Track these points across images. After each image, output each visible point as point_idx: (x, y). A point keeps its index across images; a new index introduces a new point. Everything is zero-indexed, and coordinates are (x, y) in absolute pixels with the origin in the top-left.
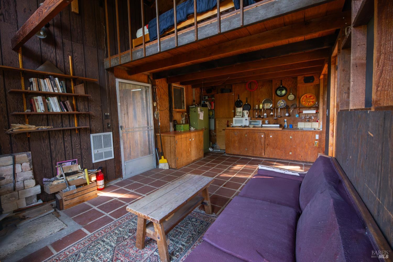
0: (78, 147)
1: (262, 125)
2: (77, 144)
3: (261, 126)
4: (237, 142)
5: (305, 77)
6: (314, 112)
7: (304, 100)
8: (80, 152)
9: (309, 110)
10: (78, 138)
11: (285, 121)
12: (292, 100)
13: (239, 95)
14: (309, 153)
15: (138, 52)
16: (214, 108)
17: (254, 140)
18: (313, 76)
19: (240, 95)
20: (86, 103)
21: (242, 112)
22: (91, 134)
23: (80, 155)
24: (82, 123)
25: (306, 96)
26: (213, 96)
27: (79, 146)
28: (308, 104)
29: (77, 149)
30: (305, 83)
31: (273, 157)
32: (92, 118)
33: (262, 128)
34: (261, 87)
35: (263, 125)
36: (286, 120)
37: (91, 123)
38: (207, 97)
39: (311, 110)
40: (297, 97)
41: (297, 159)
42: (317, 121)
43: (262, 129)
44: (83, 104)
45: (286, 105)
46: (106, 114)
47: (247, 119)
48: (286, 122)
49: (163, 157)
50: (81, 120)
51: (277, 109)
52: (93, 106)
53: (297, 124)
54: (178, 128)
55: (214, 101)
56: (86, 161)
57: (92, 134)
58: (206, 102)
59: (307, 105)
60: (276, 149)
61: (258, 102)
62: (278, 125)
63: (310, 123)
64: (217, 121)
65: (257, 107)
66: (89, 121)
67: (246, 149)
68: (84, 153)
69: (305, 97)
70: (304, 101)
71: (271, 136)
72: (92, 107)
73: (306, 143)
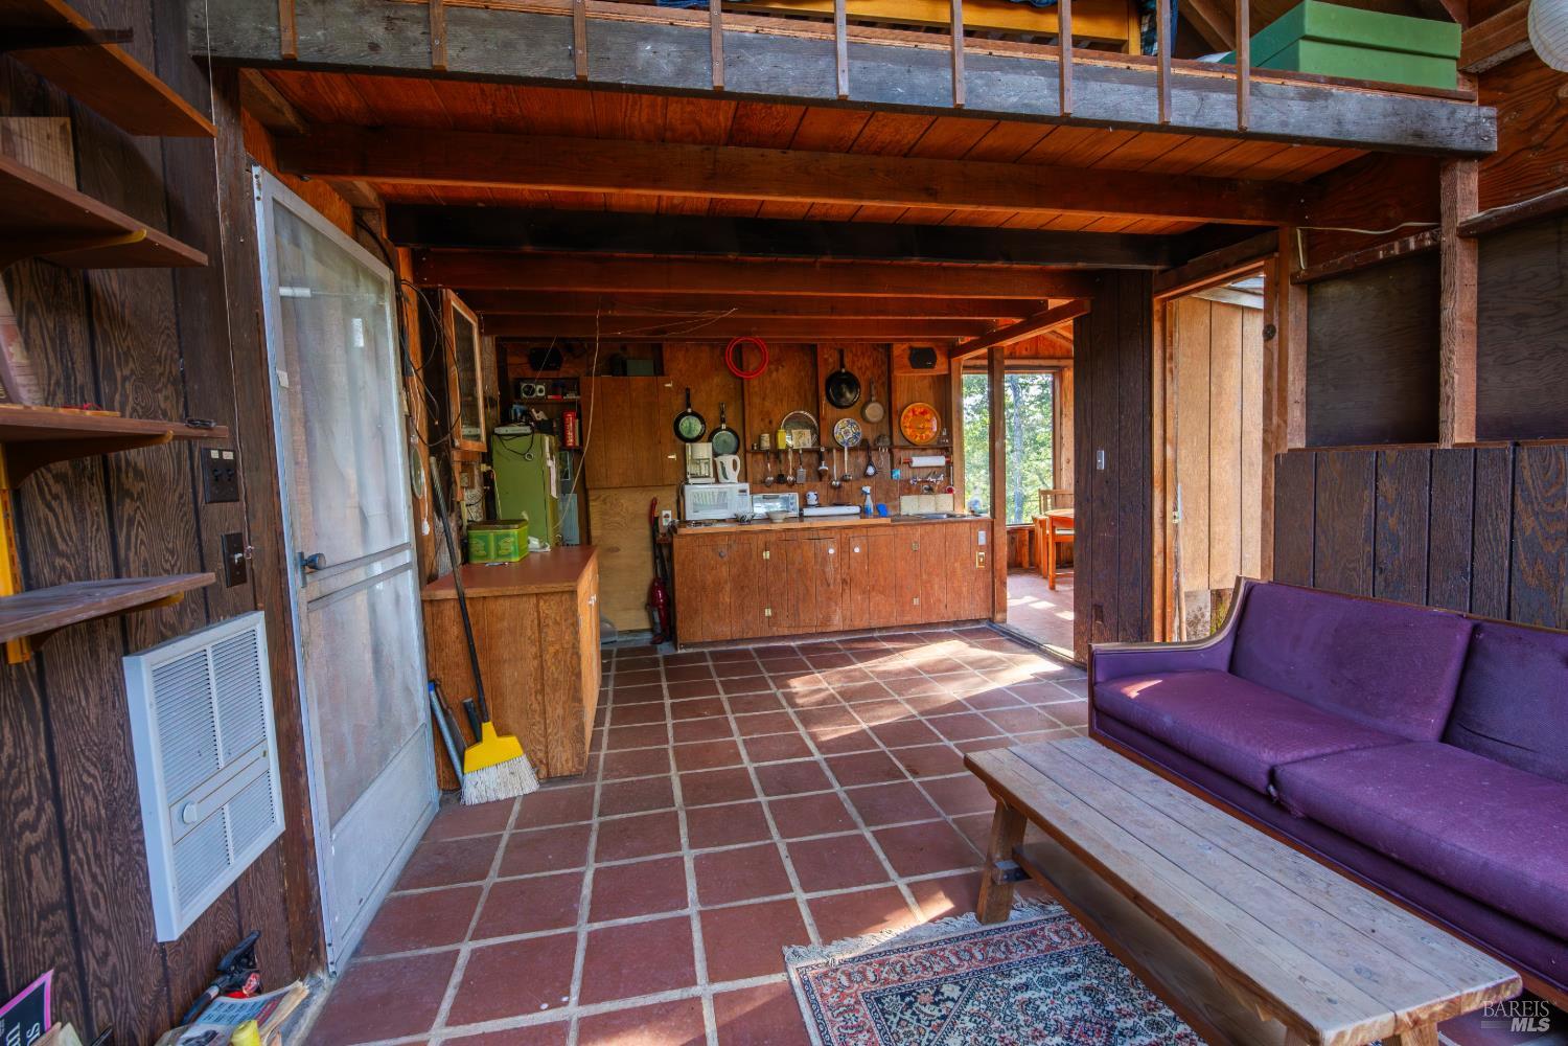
0: (33, 828)
1: (801, 510)
2: (26, 802)
3: (795, 513)
4: (728, 587)
5: (911, 348)
6: (941, 461)
7: (908, 425)
8: (59, 882)
9: (922, 456)
10: (32, 721)
11: (866, 494)
12: (877, 423)
13: (688, 390)
14: (964, 589)
15: (646, 40)
16: (577, 444)
17: (799, 571)
18: (932, 349)
19: (693, 391)
20: (76, 330)
21: (711, 462)
22: (127, 653)
23: (61, 918)
24: (54, 544)
25: (914, 412)
26: (574, 384)
27: (40, 810)
28: (921, 437)
29: (31, 850)
30: (914, 367)
31: (864, 624)
32: (129, 494)
33: (802, 521)
34: (772, 367)
35: (807, 512)
36: (867, 489)
37: (122, 540)
38: (543, 387)
39: (927, 455)
40: (891, 414)
41: (934, 619)
42: (950, 491)
43: (806, 524)
44: (52, 340)
45: (860, 438)
46: (215, 454)
47: (744, 491)
48: (869, 497)
49: (488, 728)
50: (43, 510)
51: (841, 450)
52: (127, 372)
53: (897, 503)
54: (486, 548)
55: (579, 407)
56: (113, 959)
57: (142, 648)
58: (538, 412)
59: (918, 438)
60: (874, 594)
61: (767, 421)
62: (856, 509)
63: (931, 497)
64: (594, 500)
65: (766, 444)
66: (103, 521)
67: (768, 612)
68: (94, 877)
69: (911, 414)
70: (910, 427)
71: (857, 550)
72: (124, 379)
73: (956, 560)
